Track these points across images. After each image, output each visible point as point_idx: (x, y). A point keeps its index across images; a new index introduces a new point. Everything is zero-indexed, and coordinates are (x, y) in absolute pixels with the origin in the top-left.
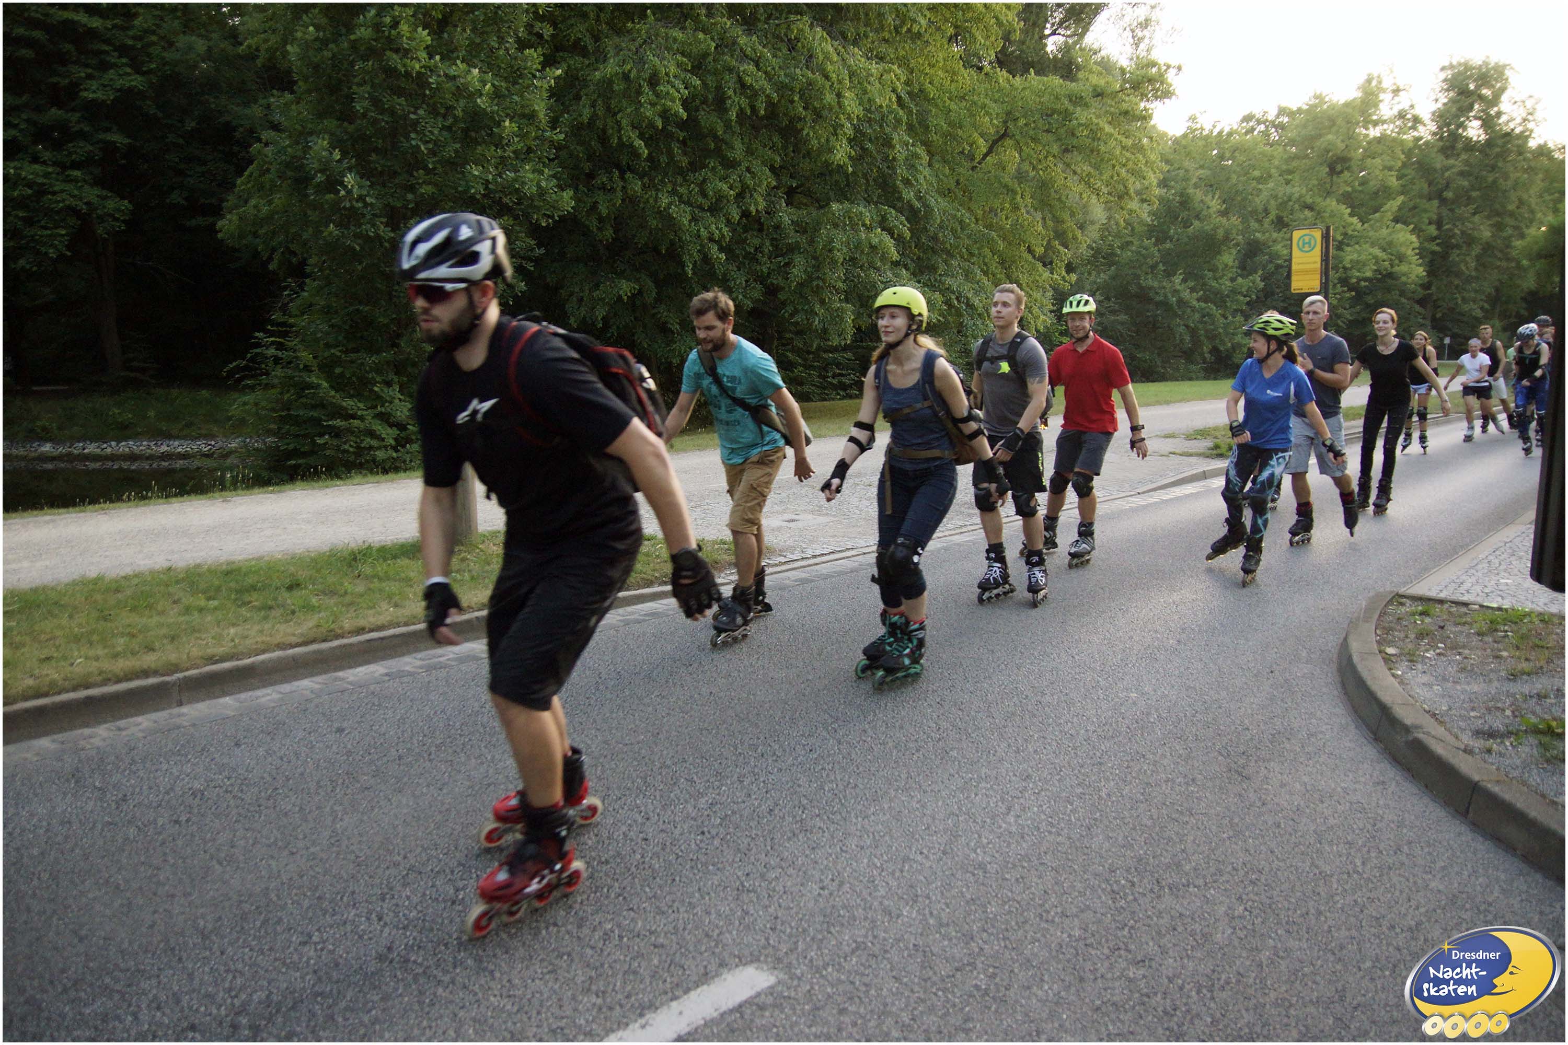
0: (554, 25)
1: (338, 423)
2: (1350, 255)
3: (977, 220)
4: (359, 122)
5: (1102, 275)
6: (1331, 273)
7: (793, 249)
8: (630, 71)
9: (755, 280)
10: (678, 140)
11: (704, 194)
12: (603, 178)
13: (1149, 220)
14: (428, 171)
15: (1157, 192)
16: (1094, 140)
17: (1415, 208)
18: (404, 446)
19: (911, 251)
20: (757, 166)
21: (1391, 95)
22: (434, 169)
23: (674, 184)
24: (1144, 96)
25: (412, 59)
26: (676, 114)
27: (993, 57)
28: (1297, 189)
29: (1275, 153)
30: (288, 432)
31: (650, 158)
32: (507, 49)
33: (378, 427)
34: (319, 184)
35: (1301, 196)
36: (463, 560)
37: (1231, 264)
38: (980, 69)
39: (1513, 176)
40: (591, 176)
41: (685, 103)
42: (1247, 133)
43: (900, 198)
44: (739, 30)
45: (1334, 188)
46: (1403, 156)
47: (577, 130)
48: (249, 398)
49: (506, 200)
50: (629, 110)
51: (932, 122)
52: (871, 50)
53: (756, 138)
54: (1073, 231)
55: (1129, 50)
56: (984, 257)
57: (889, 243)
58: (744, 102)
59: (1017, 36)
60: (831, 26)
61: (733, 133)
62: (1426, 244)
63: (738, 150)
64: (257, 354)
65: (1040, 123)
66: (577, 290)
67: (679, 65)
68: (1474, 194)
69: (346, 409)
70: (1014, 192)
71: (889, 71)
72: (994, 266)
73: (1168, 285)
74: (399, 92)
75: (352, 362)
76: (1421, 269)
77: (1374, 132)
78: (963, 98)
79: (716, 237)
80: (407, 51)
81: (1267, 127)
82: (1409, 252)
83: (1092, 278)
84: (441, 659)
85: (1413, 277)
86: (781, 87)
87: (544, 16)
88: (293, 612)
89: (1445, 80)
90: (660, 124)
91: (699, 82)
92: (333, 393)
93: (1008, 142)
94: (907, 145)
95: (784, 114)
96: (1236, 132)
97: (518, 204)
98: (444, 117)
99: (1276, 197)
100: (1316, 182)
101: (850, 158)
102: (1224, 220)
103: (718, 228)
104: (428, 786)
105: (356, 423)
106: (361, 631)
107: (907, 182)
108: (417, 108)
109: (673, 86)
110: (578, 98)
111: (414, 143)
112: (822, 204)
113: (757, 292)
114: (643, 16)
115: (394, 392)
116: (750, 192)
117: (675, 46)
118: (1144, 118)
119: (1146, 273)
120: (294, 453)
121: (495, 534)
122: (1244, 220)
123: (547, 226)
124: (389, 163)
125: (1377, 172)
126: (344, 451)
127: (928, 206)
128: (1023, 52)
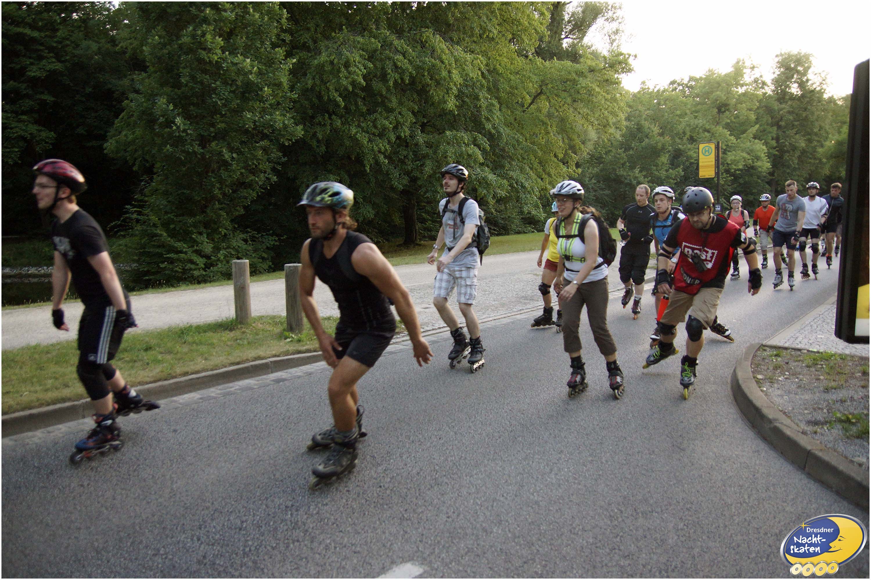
0: (292, 35)
1: (172, 255)
2: (730, 157)
3: (526, 139)
4: (183, 89)
5: (595, 169)
6: (721, 166)
8: (334, 60)
9: (404, 174)
10: (361, 97)
11: (375, 127)
12: (319, 119)
13: (620, 139)
14: (222, 116)
15: (625, 123)
16: (589, 95)
17: (764, 131)
18: (209, 268)
19: (490, 157)
20: (404, 111)
21: (750, 70)
22: (225, 114)
23: (359, 121)
24: (617, 71)
25: (213, 54)
26: (360, 83)
27: (534, 51)
28: (701, 121)
29: (688, 102)
30: (144, 261)
31: (346, 107)
32: (266, 48)
33: (195, 258)
34: (161, 123)
35: (703, 125)
36: (244, 333)
37: (666, 162)
38: (527, 57)
39: (816, 113)
40: (313, 117)
41: (364, 77)
42: (672, 91)
43: (484, 128)
44: (393, 37)
45: (721, 120)
46: (758, 104)
47: (305, 92)
48: (122, 242)
49: (265, 131)
50: (333, 81)
51: (501, 86)
52: (467, 47)
53: (404, 96)
54: (579, 145)
55: (608, 46)
56: (531, 160)
57: (478, 153)
58: (397, 76)
59: (547, 39)
60: (444, 34)
61: (391, 93)
62: (771, 151)
63: (394, 102)
64: (127, 218)
65: (560, 86)
66: (305, 180)
67: (361, 56)
68: (796, 123)
69: (177, 248)
70: (546, 124)
71: (476, 59)
72: (536, 165)
73: (632, 174)
74: (205, 72)
75: (180, 222)
76: (769, 164)
77: (741, 90)
78: (517, 73)
79: (383, 150)
80: (210, 50)
81: (683, 87)
82: (763, 155)
83: (590, 171)
84: (231, 389)
85: (765, 168)
86: (417, 68)
87: (286, 29)
88: (148, 364)
89: (778, 62)
90: (350, 88)
91: (372, 66)
92: (169, 239)
93: (543, 97)
94: (487, 99)
95: (420, 83)
96: (667, 91)
97: (272, 133)
98: (231, 85)
99: (689, 126)
100: (711, 117)
101: (456, 106)
102: (661, 138)
103: (383, 145)
105: (182, 255)
106: (185, 373)
107: (488, 119)
108: (216, 81)
109: (358, 68)
110: (305, 75)
111: (214, 100)
112: (441, 132)
113: (405, 180)
114: (341, 29)
115: (204, 238)
116: (401, 126)
117: (359, 46)
118: (617, 83)
119: (619, 168)
120: (148, 273)
121: (261, 318)
122: (673, 138)
123: (289, 145)
124: (200, 111)
125: (744, 112)
126: (177, 271)
127: (499, 132)
128: (549, 47)
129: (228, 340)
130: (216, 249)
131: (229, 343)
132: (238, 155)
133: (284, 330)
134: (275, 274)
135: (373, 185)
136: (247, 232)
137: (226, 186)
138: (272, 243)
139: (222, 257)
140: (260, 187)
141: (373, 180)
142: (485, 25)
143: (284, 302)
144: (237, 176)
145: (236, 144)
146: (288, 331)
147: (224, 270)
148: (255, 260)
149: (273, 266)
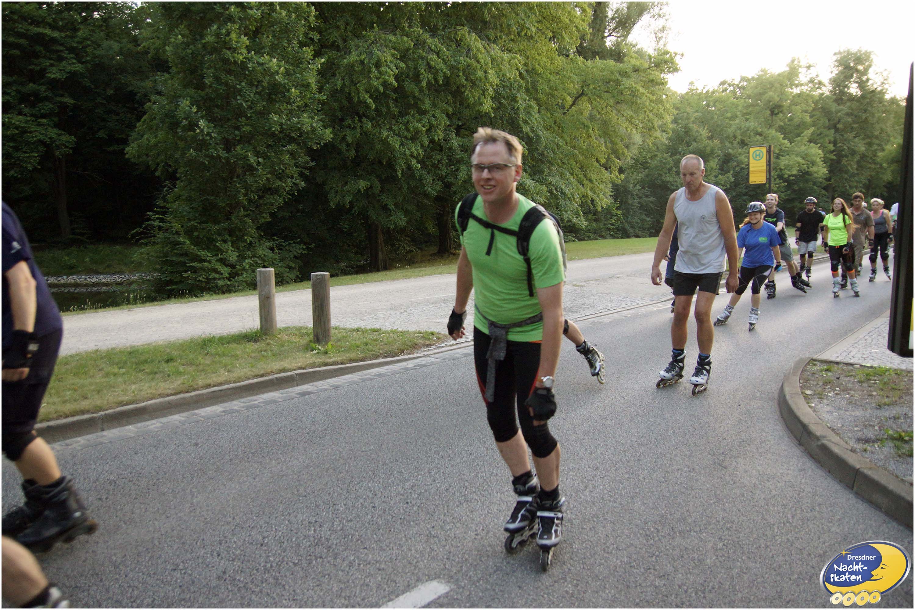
0: (320, 33)
1: (195, 264)
2: (784, 162)
3: (567, 143)
4: (207, 90)
5: (640, 175)
6: (773, 172)
7: (460, 161)
8: (364, 60)
9: (438, 180)
10: (392, 99)
11: (408, 130)
12: (349, 121)
13: (667, 142)
14: (248, 118)
15: (671, 126)
16: (633, 96)
17: (821, 134)
18: (234, 278)
19: (529, 162)
20: (438, 114)
21: (806, 69)
22: (251, 117)
23: (391, 124)
24: (662, 71)
25: (238, 53)
26: (391, 84)
27: (575, 50)
28: (752, 124)
29: (739, 103)
30: (166, 270)
31: (376, 109)
32: (293, 48)
33: (220, 267)
34: (184, 126)
35: (755, 128)
36: (268, 344)
37: (715, 167)
38: (568, 56)
39: (877, 115)
40: (342, 120)
41: (396, 78)
42: (723, 91)
43: (522, 132)
44: (427, 35)
45: (774, 123)
46: (813, 105)
47: (334, 93)
48: (144, 250)
49: (293, 135)
50: (364, 82)
51: (540, 87)
52: (504, 46)
53: (437, 97)
54: (622, 149)
55: (654, 45)
56: (571, 165)
58: (430, 76)
59: (588, 37)
60: (481, 32)
61: (425, 94)
62: (828, 155)
63: (427, 104)
64: (148, 225)
65: (603, 87)
66: (334, 186)
67: (393, 55)
68: (855, 126)
69: (200, 256)
70: (588, 127)
71: (514, 58)
72: (577, 170)
74: (229, 72)
75: (203, 229)
76: (825, 169)
77: (796, 91)
78: (558, 73)
79: (415, 155)
80: (234, 50)
81: (734, 88)
82: (818, 160)
83: (634, 176)
84: (255, 402)
85: (820, 174)
86: (452, 68)
87: (314, 28)
88: (169, 376)
89: (836, 61)
90: (381, 89)
91: (404, 65)
92: (193, 247)
93: (585, 98)
94: (525, 100)
95: (455, 83)
96: (716, 91)
97: (299, 136)
98: (257, 86)
99: (740, 128)
100: (763, 120)
101: (492, 108)
102: (710, 142)
103: (416, 149)
104: (247, 476)
105: (206, 264)
106: (208, 386)
107: (526, 122)
108: (241, 82)
109: (389, 68)
110: (334, 75)
111: (239, 102)
113: (439, 186)
114: (372, 27)
115: (228, 246)
116: (435, 128)
117: (390, 45)
118: (663, 84)
119: (666, 173)
120: (170, 282)
121: (287, 329)
122: (722, 142)
123: (317, 150)
124: (225, 114)
125: (798, 114)
126: (199, 281)
127: (538, 136)
128: (592, 46)
129: (252, 352)
130: (242, 258)
131: (253, 355)
132: (264, 159)
133: (311, 341)
134: (302, 283)
135: (405, 190)
136: (274, 240)
137: (251, 191)
138: (300, 252)
139: (247, 266)
140: (287, 193)
141: (405, 185)
142: (522, 22)
143: (311, 313)
144: (262, 181)
145: (262, 148)
146: (314, 343)
147: (249, 279)
148: (282, 269)
149: (300, 276)
